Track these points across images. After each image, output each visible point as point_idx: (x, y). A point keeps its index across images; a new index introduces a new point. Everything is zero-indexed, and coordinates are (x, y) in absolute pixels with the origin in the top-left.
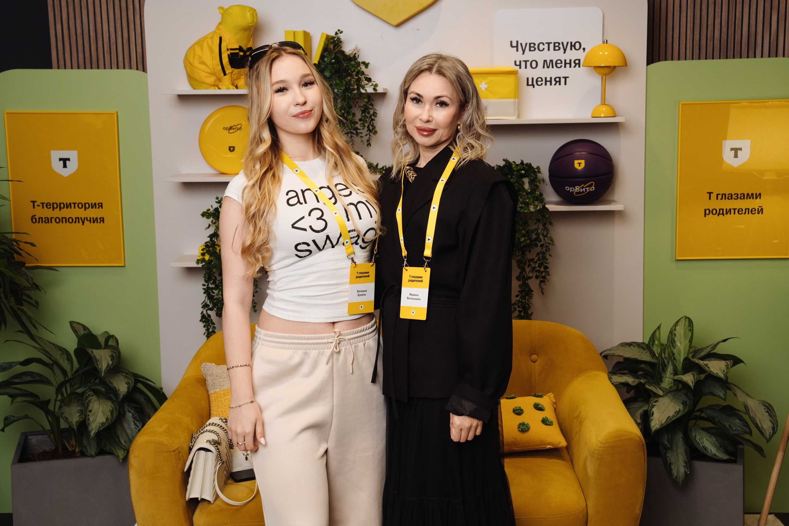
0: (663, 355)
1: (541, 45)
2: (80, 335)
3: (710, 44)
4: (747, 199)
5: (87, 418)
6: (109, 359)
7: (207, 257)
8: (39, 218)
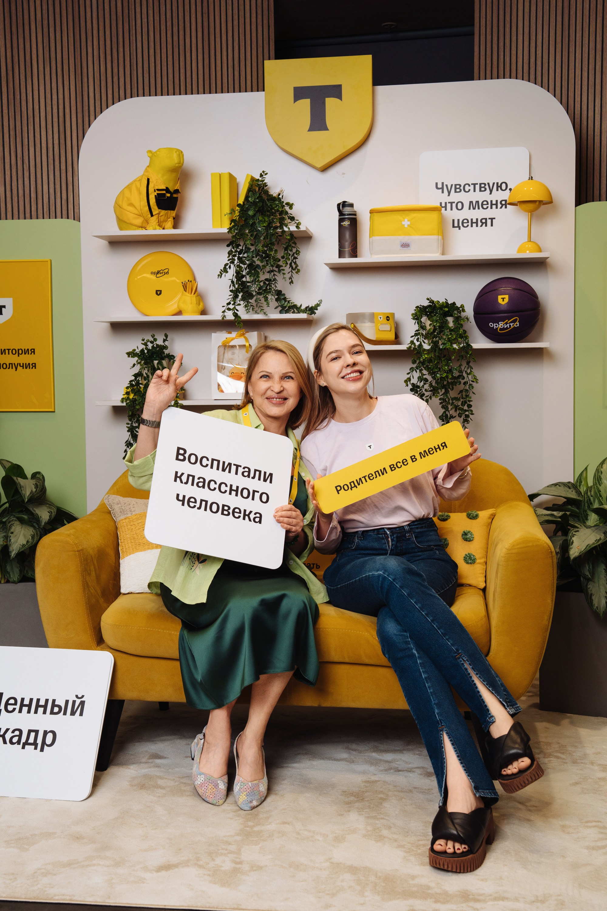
0: (589, 494)
1: (467, 186)
2: (9, 469)
5: (9, 539)
6: (33, 490)
7: (131, 396)
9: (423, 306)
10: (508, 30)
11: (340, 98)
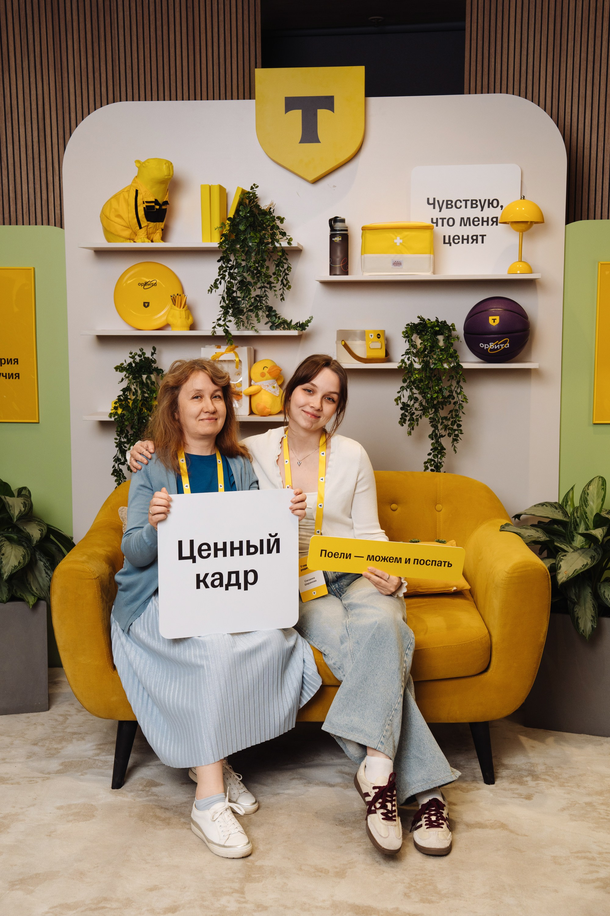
0: (575, 515)
1: (458, 202)
6: (22, 506)
9: (414, 324)
10: (499, 36)
11: (332, 110)
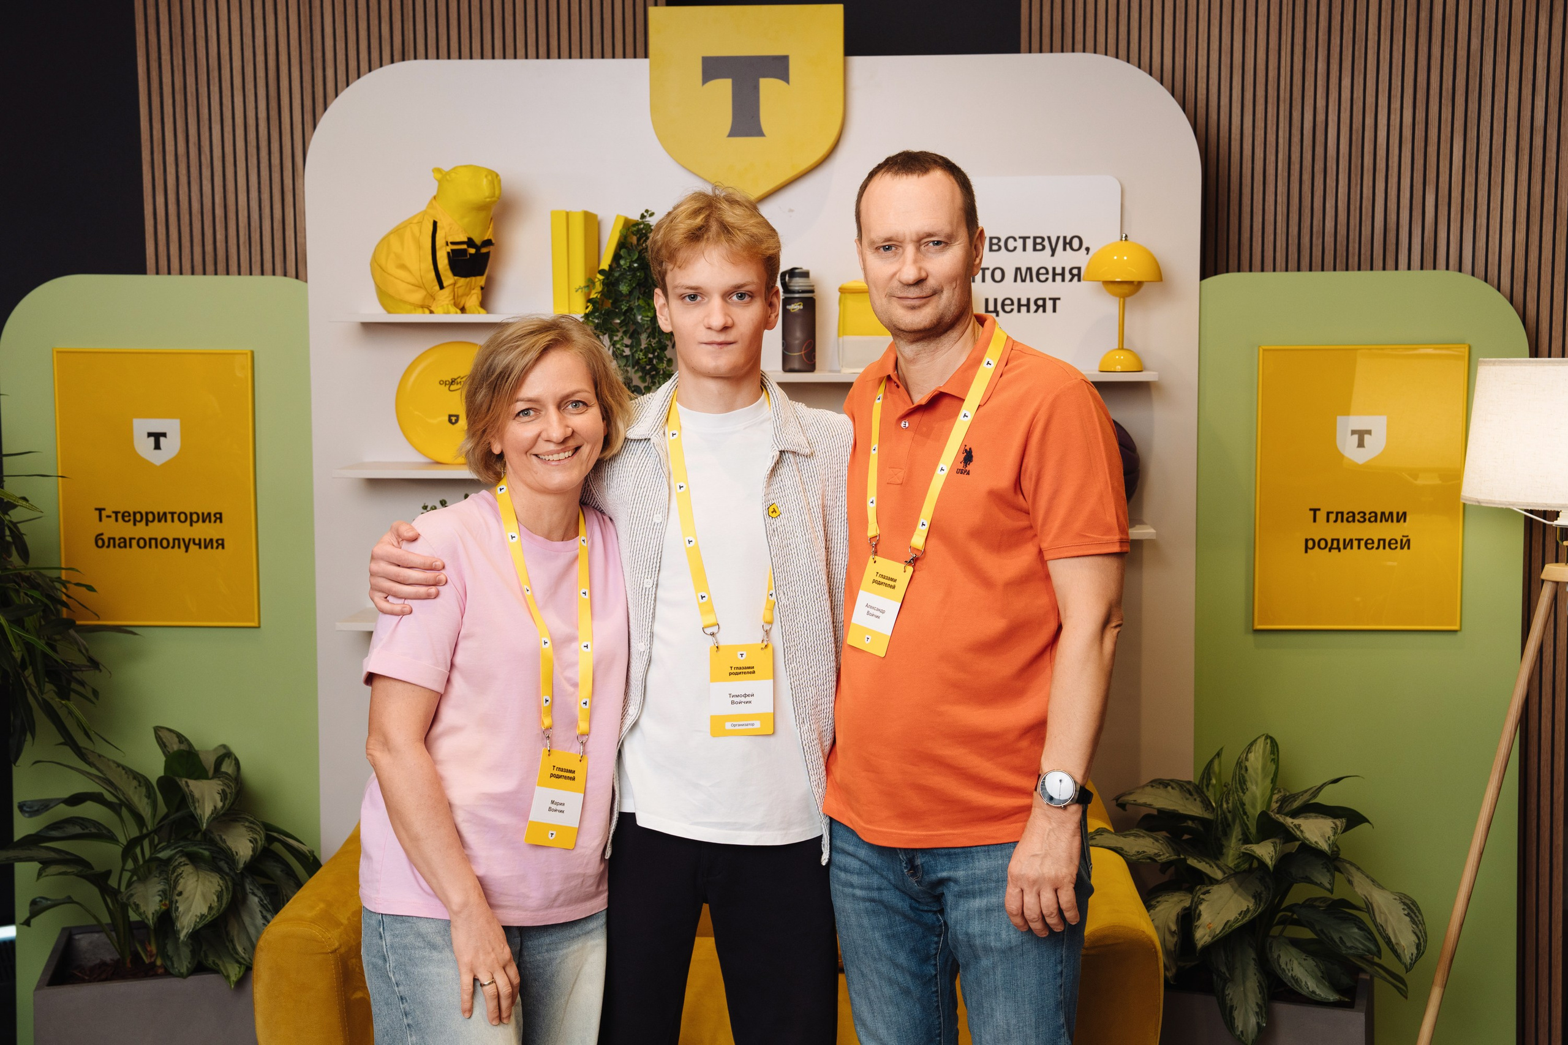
0: (1225, 806)
1: (1011, 241)
2: (171, 751)
3: (1317, 242)
4: (1381, 521)
5: (174, 906)
6: (218, 798)
8: (109, 539)
11: (786, 80)
